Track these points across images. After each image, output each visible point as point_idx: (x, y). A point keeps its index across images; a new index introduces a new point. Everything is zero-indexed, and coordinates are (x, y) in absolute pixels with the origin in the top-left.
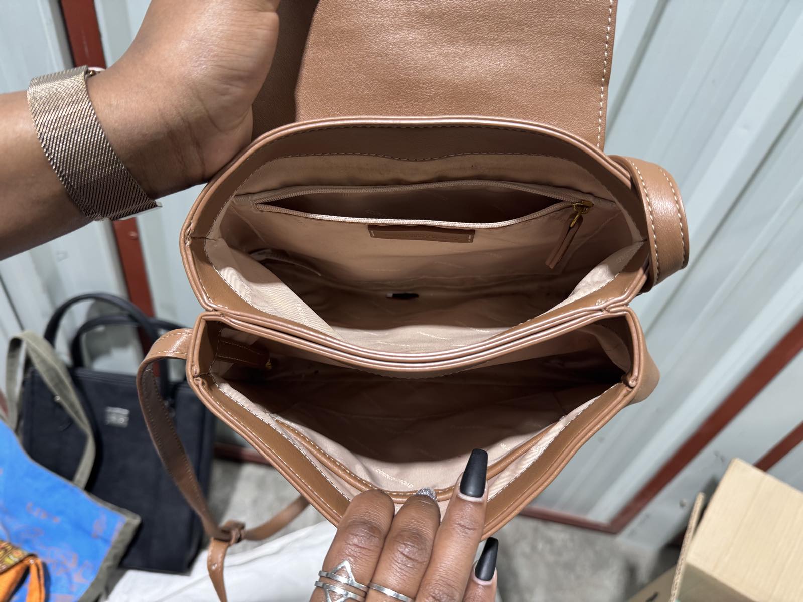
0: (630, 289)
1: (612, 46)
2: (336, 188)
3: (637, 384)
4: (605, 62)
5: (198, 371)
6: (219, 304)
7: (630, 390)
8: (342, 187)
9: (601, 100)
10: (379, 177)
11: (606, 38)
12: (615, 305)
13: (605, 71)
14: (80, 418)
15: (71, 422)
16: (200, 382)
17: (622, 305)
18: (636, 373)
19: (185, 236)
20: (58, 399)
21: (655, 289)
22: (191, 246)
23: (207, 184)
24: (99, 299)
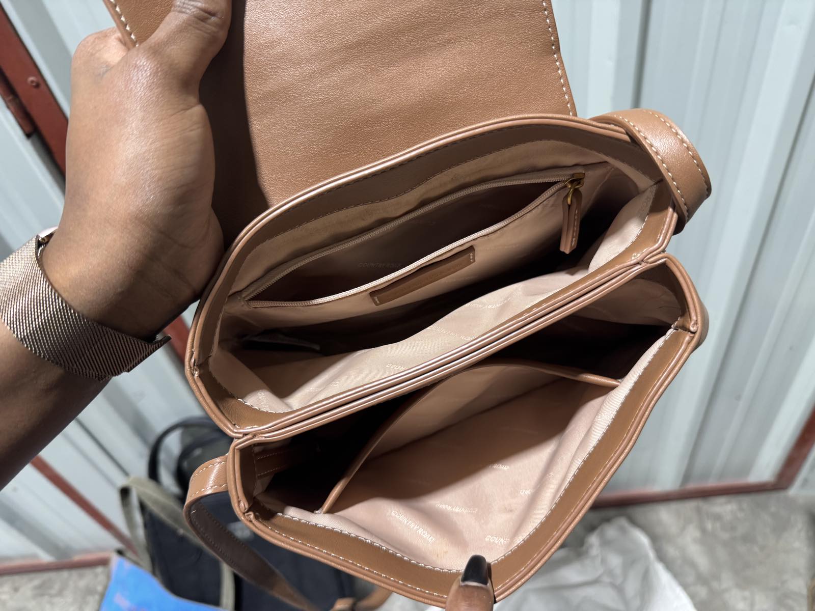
0: (662, 236)
1: (551, 12)
2: (323, 252)
3: (698, 328)
4: (550, 29)
5: (247, 506)
6: (246, 427)
7: (692, 335)
8: (328, 248)
9: (558, 69)
10: (362, 224)
11: (543, 5)
12: (651, 255)
13: (552, 38)
16: (252, 516)
17: (659, 253)
18: (694, 318)
19: (191, 368)
21: (688, 226)
22: (200, 376)
23: (199, 301)
24: (185, 425)
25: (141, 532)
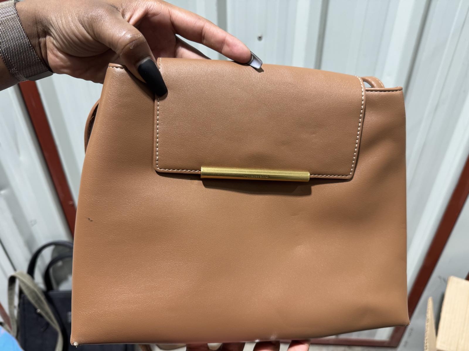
14: (52, 320)
15: (48, 325)
20: (39, 311)
24: (57, 244)
25: (16, 312)
